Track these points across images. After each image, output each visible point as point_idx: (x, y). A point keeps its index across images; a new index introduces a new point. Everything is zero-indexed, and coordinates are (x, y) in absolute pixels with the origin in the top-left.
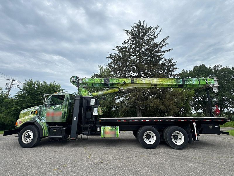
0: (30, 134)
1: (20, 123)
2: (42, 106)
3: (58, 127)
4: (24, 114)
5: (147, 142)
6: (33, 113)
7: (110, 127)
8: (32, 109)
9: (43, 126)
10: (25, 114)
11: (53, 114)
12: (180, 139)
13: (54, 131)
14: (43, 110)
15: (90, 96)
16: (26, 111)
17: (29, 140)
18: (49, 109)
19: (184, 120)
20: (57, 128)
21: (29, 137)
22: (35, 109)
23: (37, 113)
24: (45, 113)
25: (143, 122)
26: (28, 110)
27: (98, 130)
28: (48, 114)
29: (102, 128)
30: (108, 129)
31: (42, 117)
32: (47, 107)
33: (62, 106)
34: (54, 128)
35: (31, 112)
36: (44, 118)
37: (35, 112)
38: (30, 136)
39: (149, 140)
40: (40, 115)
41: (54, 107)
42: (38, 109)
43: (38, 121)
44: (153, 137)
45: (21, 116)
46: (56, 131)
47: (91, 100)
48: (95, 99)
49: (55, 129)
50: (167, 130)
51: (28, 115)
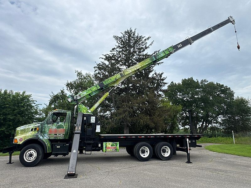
0: (32, 153)
1: (20, 140)
2: (43, 123)
3: (62, 144)
4: (22, 131)
5: (142, 155)
6: (33, 130)
7: (111, 143)
8: (32, 126)
9: (47, 143)
10: (24, 131)
11: (56, 131)
12: (167, 152)
13: (57, 147)
14: (45, 127)
15: (90, 113)
16: (25, 128)
17: (32, 158)
18: (52, 126)
19: (171, 136)
20: (59, 144)
21: (31, 155)
22: (36, 125)
23: (39, 130)
24: (47, 130)
25: (139, 138)
26: (28, 127)
27: (100, 145)
28: (50, 131)
29: (104, 143)
30: (109, 144)
31: (44, 134)
32: (48, 124)
33: (64, 124)
34: (57, 144)
35: (31, 129)
36: (46, 135)
37: (35, 129)
38: (33, 155)
39: (144, 154)
40: (41, 132)
41: (57, 124)
42: (39, 126)
43: (41, 137)
44: (147, 152)
45: (18, 133)
46: (59, 147)
47: (92, 117)
48: (95, 117)
49: (58, 146)
50: (157, 145)
51: (28, 132)
